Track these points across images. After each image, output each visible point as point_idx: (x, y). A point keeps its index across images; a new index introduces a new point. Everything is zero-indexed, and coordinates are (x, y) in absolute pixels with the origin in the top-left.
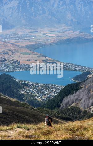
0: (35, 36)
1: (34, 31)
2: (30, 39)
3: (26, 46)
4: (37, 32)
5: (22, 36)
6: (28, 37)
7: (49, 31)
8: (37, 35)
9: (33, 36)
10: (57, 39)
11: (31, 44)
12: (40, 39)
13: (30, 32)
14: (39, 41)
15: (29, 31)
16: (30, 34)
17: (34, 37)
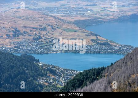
0: (92, 11)
1: (92, 4)
2: (83, 14)
3: (74, 21)
4: (96, 5)
5: (75, 10)
6: (82, 11)
7: (110, 5)
8: (94, 9)
9: (89, 10)
10: (119, 15)
11: (83, 19)
12: (96, 14)
13: (86, 6)
14: (94, 16)
15: (85, 3)
16: (85, 7)
17: (89, 12)
